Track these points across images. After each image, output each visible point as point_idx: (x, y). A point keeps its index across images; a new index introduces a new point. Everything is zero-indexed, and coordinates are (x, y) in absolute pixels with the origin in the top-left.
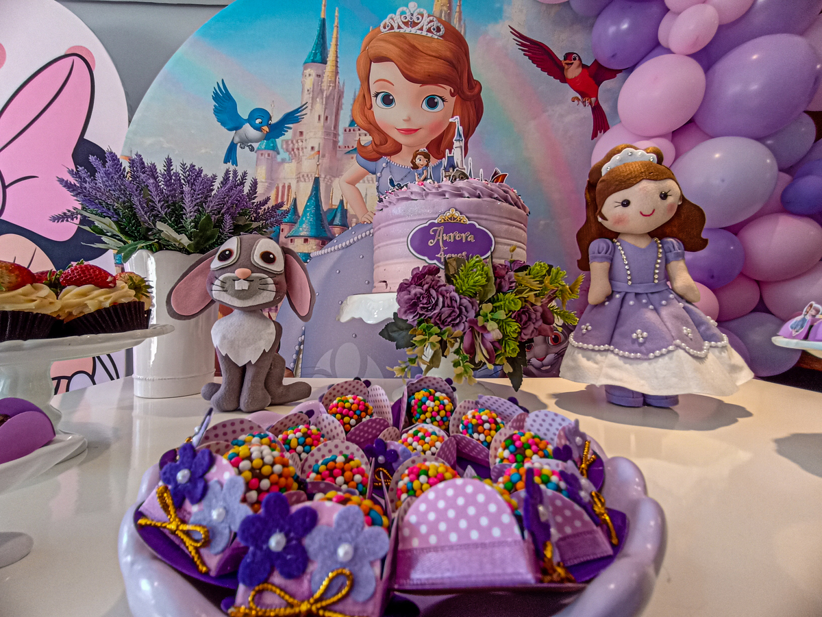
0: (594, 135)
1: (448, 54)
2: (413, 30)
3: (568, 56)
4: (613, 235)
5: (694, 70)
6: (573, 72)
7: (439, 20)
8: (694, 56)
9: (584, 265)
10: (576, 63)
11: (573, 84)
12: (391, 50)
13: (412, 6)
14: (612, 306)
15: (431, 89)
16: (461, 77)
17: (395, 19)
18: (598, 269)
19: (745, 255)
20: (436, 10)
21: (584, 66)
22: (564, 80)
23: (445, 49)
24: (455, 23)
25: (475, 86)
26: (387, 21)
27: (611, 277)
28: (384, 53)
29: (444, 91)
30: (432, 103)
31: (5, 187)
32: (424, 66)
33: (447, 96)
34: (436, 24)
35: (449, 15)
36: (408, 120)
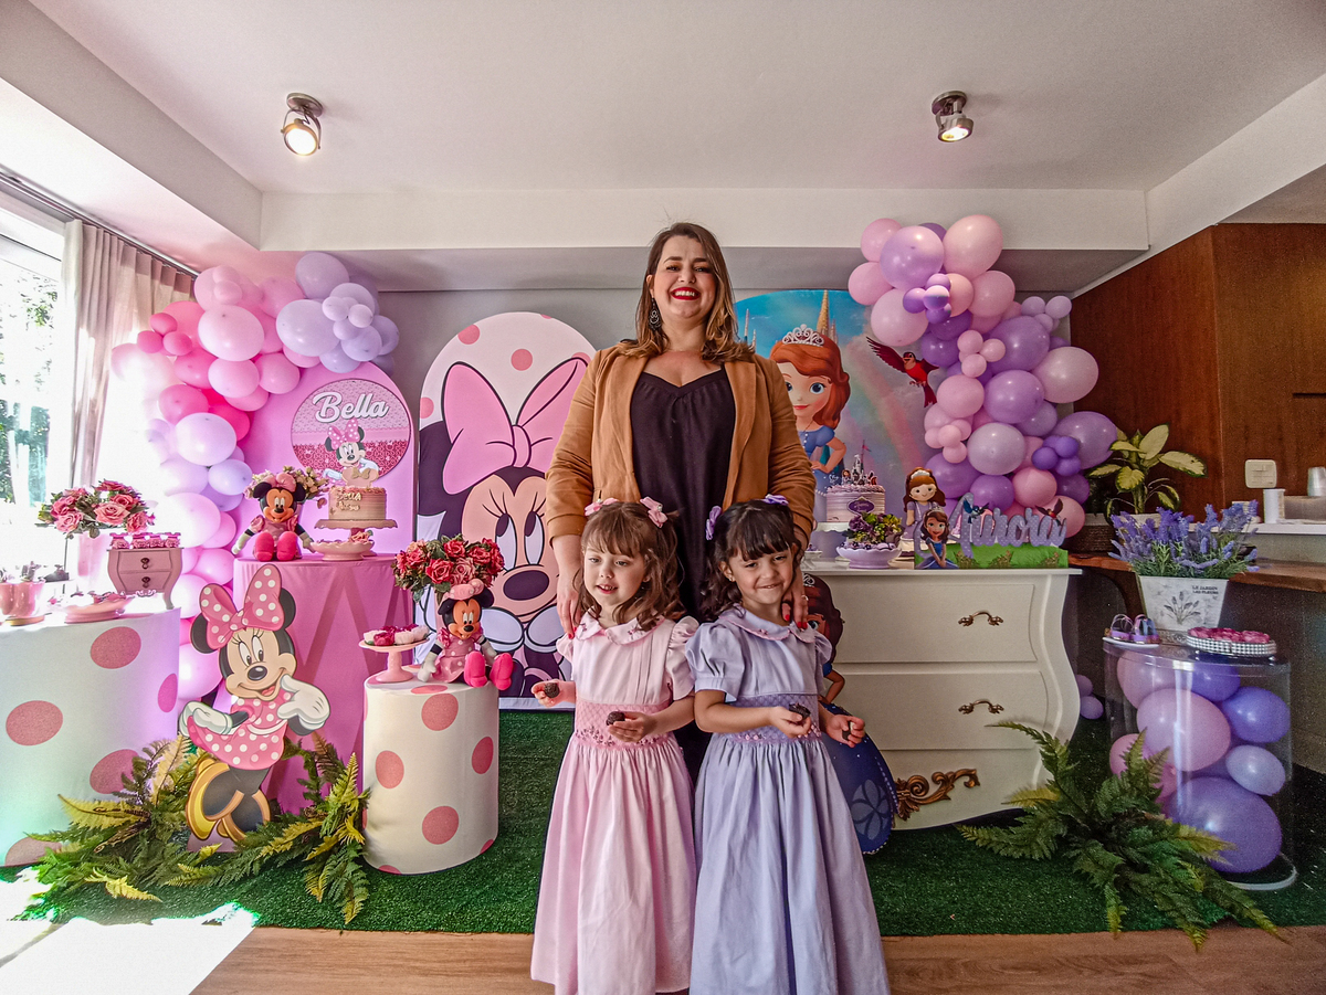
0: (926, 405)
1: (827, 356)
2: (804, 342)
3: (906, 355)
4: (914, 501)
5: (978, 389)
6: (910, 365)
7: (821, 335)
8: (977, 378)
9: (906, 510)
10: (912, 359)
11: (910, 373)
12: (789, 355)
13: (803, 326)
14: (914, 526)
15: (816, 379)
16: (835, 370)
17: (792, 335)
18: (910, 513)
19: (1014, 491)
20: (818, 329)
21: (917, 361)
22: (904, 370)
23: (825, 353)
24: (831, 337)
25: (845, 376)
26: (787, 336)
27: (915, 515)
28: (785, 357)
29: (825, 380)
30: (816, 388)
31: (530, 446)
32: (810, 365)
33: (826, 383)
34: (818, 337)
35: (827, 332)
36: (801, 400)
